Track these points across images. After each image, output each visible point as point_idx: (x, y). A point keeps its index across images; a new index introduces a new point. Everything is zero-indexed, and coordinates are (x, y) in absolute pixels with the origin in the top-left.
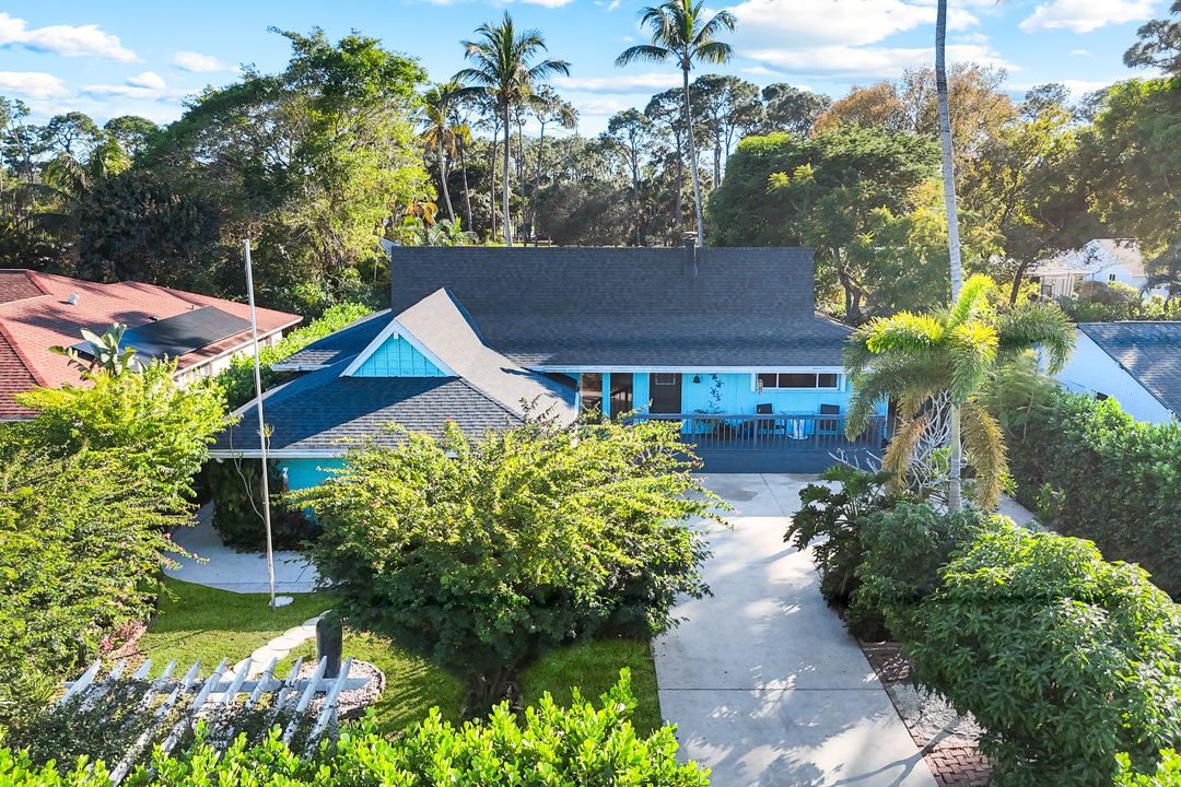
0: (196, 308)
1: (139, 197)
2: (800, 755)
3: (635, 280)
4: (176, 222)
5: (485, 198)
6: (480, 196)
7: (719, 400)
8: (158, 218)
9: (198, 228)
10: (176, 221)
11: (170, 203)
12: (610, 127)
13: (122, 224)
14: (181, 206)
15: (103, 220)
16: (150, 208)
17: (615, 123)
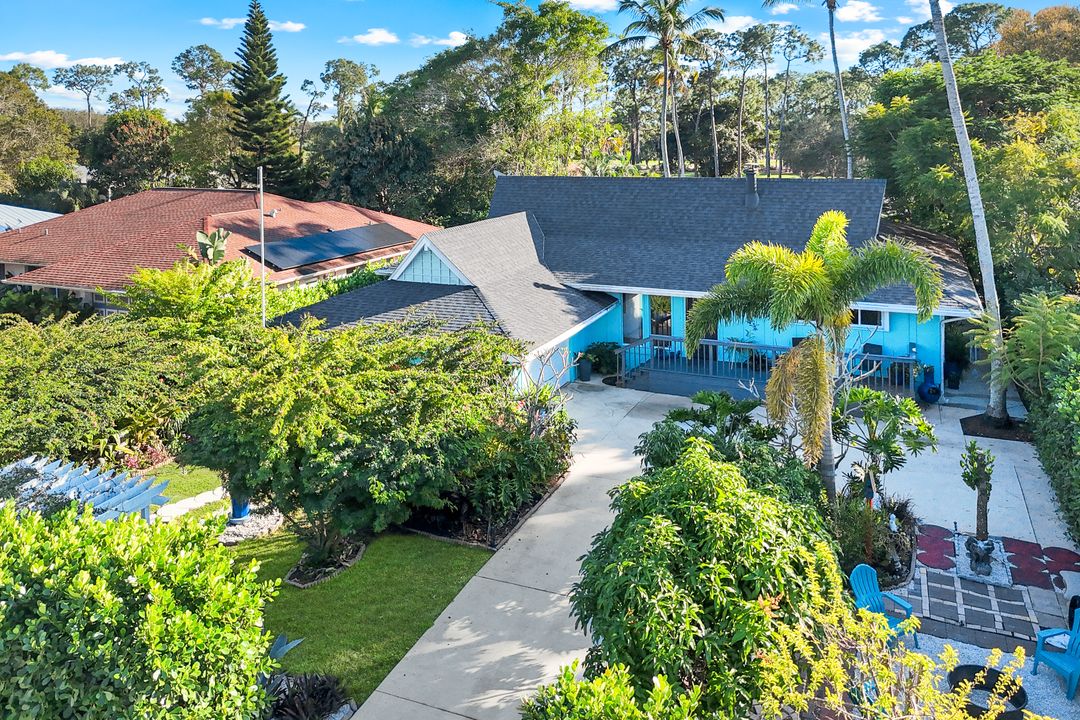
0: (373, 223)
1: (372, 136)
2: (535, 655)
3: (697, 209)
4: (397, 157)
5: (731, 132)
6: (728, 131)
7: (755, 329)
8: (382, 153)
9: (412, 161)
10: (397, 155)
11: (394, 141)
12: (861, 60)
13: (358, 158)
14: (402, 144)
15: (348, 155)
16: (379, 145)
17: (866, 57)
